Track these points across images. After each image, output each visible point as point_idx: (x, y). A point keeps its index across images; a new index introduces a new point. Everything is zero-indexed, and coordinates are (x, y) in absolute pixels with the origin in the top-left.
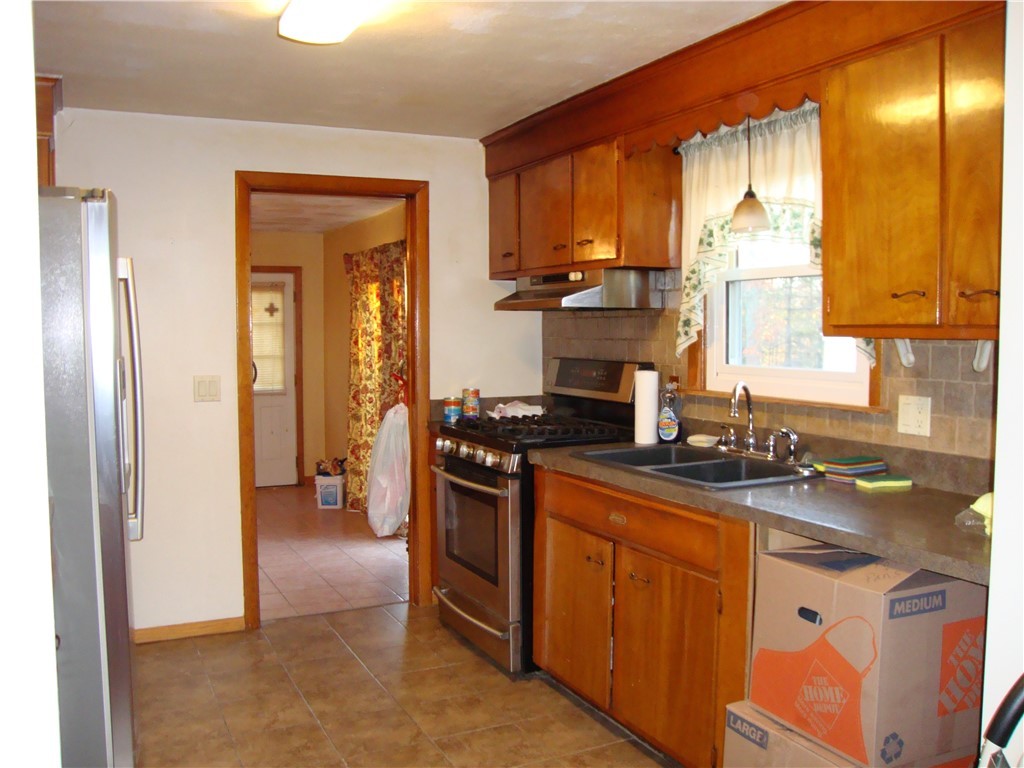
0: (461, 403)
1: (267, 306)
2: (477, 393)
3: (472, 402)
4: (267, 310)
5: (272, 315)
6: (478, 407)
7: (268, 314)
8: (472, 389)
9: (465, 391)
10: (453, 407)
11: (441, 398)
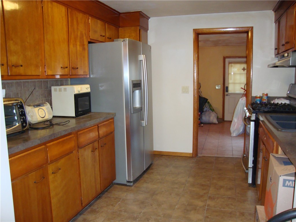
0: (261, 98)
1: (243, 68)
2: (267, 95)
3: (265, 98)
4: (242, 69)
5: (244, 71)
6: (267, 99)
7: (243, 70)
8: (265, 93)
9: (263, 94)
10: (258, 99)
11: (255, 96)
